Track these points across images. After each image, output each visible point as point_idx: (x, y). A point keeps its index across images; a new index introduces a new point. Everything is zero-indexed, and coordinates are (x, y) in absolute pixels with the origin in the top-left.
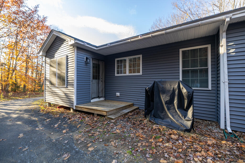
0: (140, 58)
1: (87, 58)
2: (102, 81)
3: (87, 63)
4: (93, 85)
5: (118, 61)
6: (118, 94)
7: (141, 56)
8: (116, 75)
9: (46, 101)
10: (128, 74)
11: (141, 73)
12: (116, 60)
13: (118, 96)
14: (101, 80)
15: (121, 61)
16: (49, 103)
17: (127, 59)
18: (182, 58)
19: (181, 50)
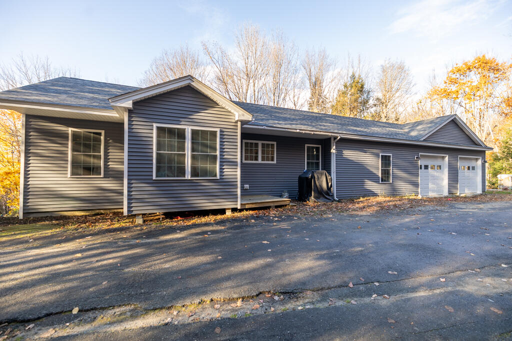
0: (273, 145)
5: (247, 144)
6: (247, 186)
7: (275, 143)
8: (244, 161)
10: (260, 161)
11: (275, 162)
12: (244, 141)
13: (246, 190)
17: (260, 143)
18: (307, 152)
19: (306, 145)
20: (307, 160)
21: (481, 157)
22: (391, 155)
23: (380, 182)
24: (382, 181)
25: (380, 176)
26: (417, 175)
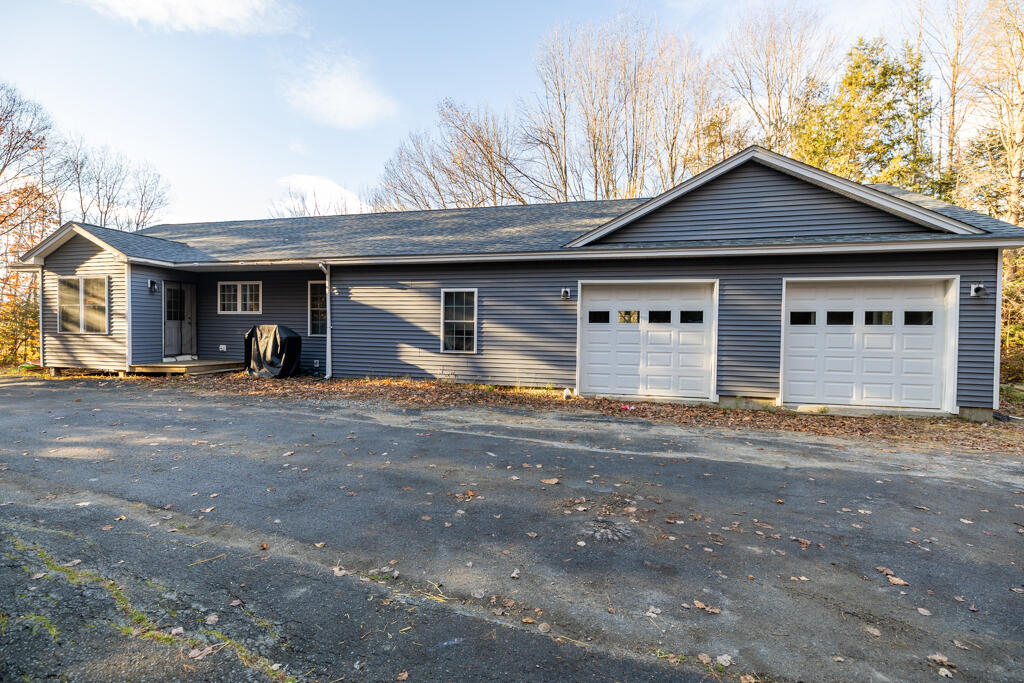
0: (258, 286)
1: (153, 283)
2: (190, 323)
3: (152, 291)
4: (168, 331)
5: (223, 287)
6: (223, 348)
7: (260, 283)
8: (220, 312)
9: (48, 365)
10: (239, 311)
11: (260, 312)
12: (220, 284)
13: (223, 352)
14: (187, 320)
15: (229, 286)
16: (55, 368)
17: (239, 285)
18: (312, 294)
19: (310, 282)
20: (312, 307)
21: (957, 278)
22: (476, 290)
23: (442, 351)
24: (446, 348)
25: (442, 338)
26: (572, 339)
